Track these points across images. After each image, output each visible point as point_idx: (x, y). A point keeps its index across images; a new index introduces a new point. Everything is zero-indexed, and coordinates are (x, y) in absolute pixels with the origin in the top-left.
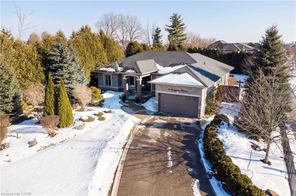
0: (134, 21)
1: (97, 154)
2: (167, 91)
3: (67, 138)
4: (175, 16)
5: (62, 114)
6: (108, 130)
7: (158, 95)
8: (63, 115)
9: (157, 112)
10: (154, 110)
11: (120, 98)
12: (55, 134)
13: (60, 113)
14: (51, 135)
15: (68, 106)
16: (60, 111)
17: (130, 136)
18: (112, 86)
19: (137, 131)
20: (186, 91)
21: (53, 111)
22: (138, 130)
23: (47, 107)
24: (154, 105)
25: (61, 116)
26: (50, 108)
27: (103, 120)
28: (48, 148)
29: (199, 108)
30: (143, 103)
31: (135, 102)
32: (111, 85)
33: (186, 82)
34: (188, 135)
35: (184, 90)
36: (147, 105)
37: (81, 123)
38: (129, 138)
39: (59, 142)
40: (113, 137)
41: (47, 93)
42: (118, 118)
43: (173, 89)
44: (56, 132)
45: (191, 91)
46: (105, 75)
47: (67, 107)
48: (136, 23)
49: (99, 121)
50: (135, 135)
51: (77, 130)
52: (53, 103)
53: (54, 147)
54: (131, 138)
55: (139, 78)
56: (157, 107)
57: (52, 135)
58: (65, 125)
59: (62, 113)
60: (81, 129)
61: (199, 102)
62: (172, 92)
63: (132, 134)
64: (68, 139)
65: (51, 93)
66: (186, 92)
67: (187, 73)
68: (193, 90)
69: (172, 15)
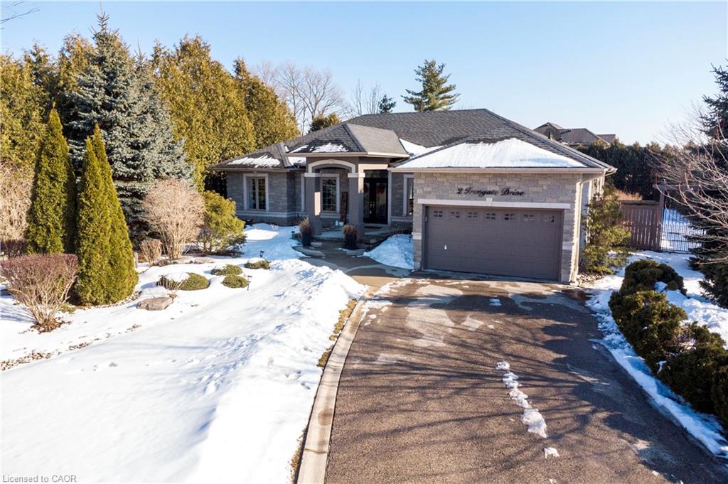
0: (323, 82)
1: (213, 383)
2: (452, 196)
3: (102, 335)
4: (430, 66)
5: (91, 254)
6: (258, 308)
7: (421, 214)
8: (97, 257)
9: (420, 270)
10: (407, 264)
11: (295, 237)
12: (60, 324)
13: (86, 251)
14: (40, 325)
15: (118, 231)
16: (85, 243)
17: (340, 327)
18: (270, 211)
19: (366, 316)
20: (520, 191)
21: (59, 241)
22: (368, 314)
23: (38, 230)
24: (406, 253)
25: (89, 261)
26: (48, 231)
27: (241, 286)
28: (15, 368)
29: (564, 248)
30: (369, 250)
31: (345, 248)
32: (265, 208)
33: (521, 160)
34: (557, 325)
35: (511, 190)
36: (381, 252)
37: (162, 291)
38: (336, 336)
39: (68, 348)
40: (279, 327)
41: (39, 175)
42: (294, 280)
43: (474, 189)
44: (66, 316)
45: (535, 189)
46: (247, 177)
47: (114, 230)
48: (329, 87)
49: (226, 288)
50: (359, 327)
51: (145, 311)
52: (61, 212)
53: (45, 362)
54: (348, 334)
55: (357, 171)
56: (420, 253)
57: (44, 325)
58: (102, 297)
59: (94, 252)
60: (159, 309)
61: (566, 228)
62: (469, 199)
63: (350, 322)
64: (104, 339)
65: (56, 175)
66: (521, 194)
67: (515, 139)
68: (542, 186)
69: (423, 66)
